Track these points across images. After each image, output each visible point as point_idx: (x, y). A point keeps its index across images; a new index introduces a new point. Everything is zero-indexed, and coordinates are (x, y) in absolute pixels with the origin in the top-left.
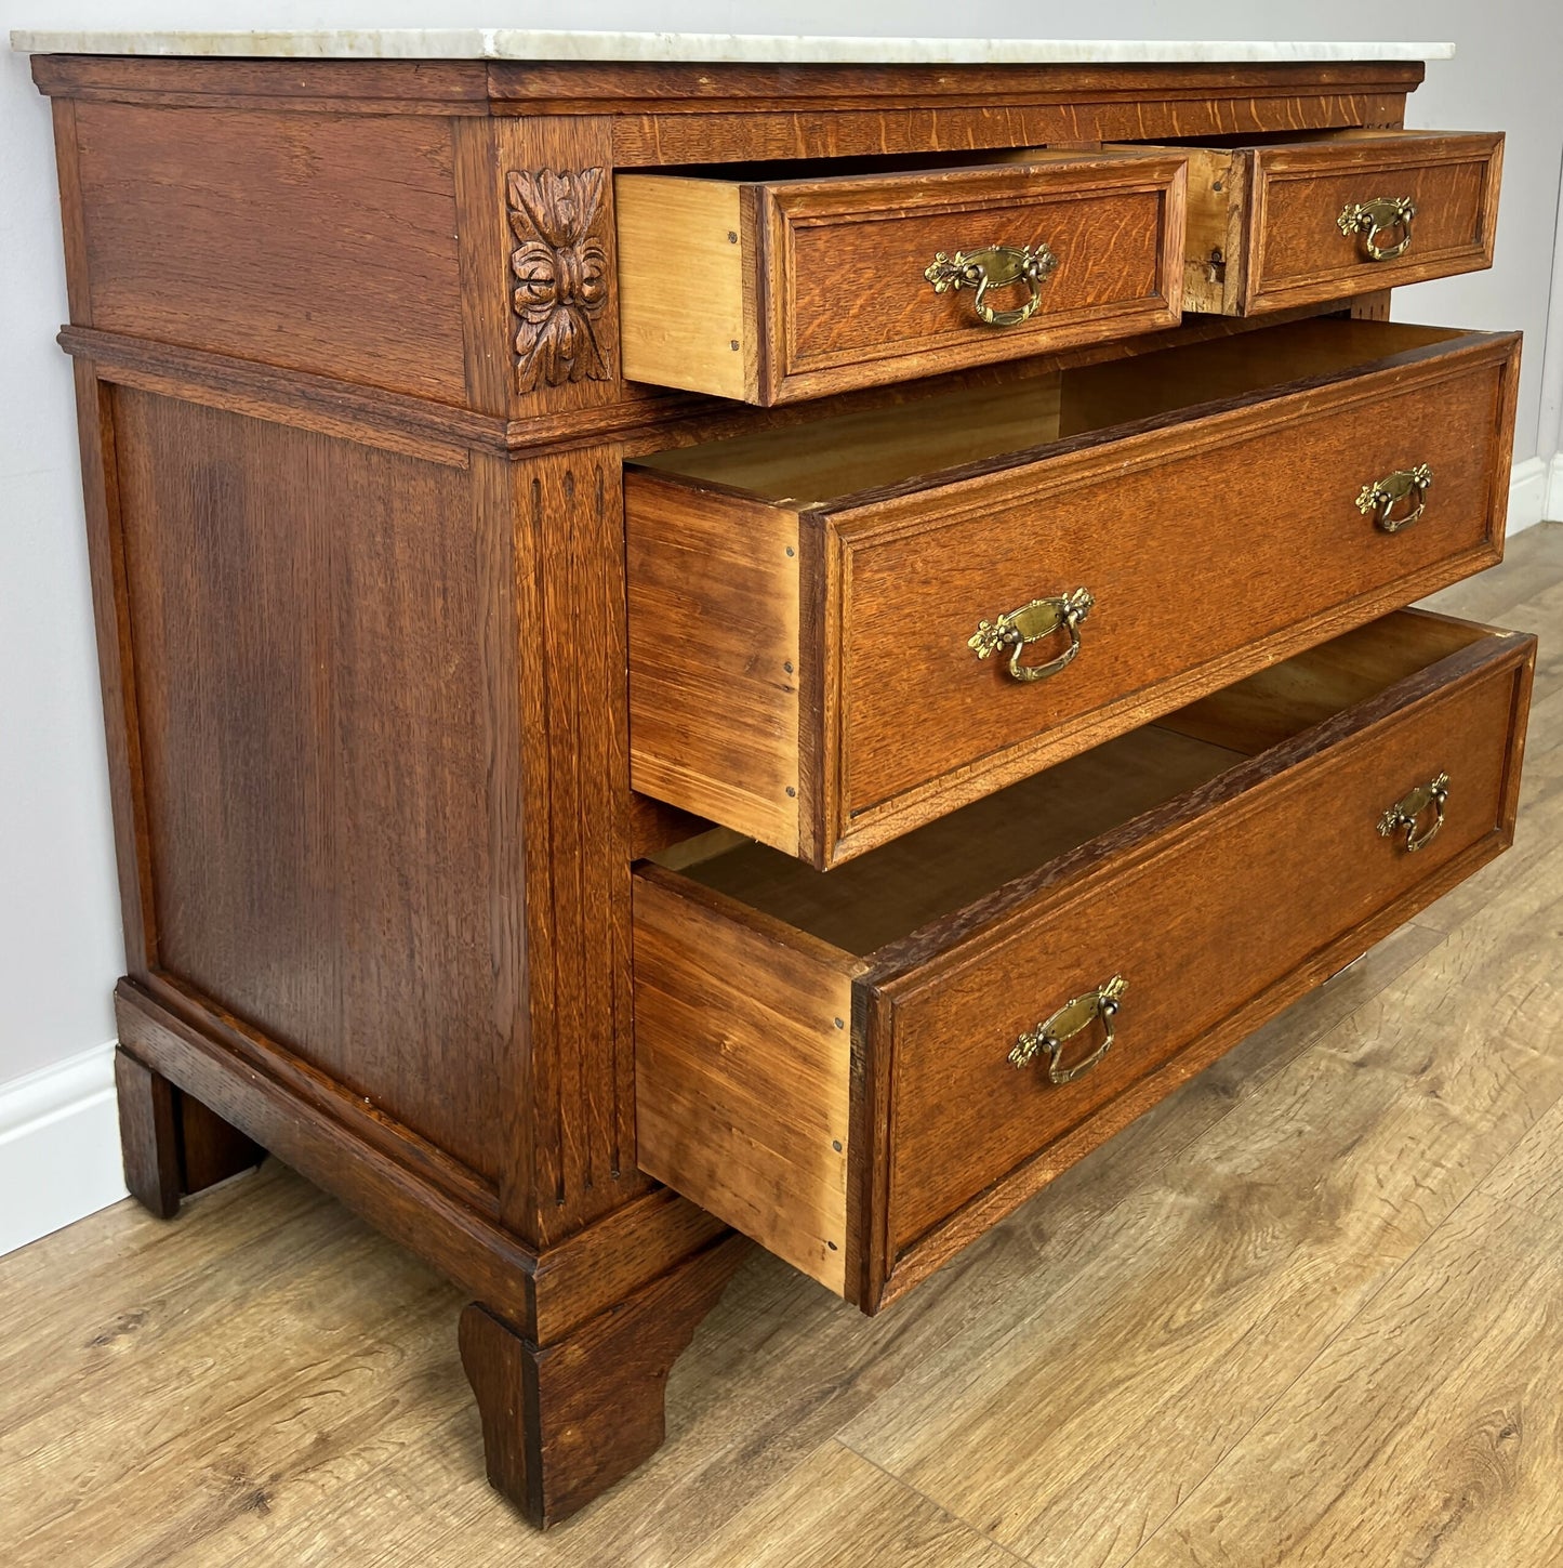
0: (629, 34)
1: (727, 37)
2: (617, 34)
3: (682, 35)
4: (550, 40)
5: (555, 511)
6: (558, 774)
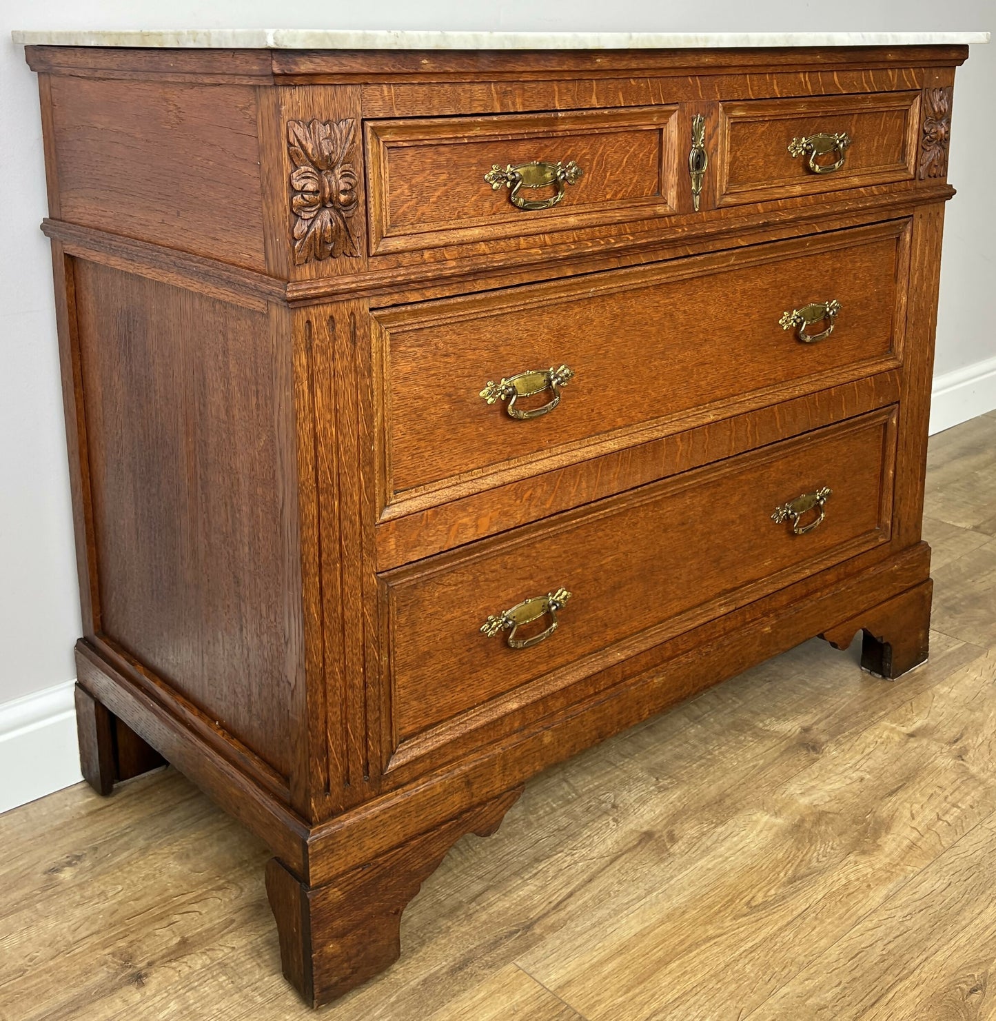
1: (438, 33)
2: (359, 32)
5: (322, 341)
6: (324, 514)
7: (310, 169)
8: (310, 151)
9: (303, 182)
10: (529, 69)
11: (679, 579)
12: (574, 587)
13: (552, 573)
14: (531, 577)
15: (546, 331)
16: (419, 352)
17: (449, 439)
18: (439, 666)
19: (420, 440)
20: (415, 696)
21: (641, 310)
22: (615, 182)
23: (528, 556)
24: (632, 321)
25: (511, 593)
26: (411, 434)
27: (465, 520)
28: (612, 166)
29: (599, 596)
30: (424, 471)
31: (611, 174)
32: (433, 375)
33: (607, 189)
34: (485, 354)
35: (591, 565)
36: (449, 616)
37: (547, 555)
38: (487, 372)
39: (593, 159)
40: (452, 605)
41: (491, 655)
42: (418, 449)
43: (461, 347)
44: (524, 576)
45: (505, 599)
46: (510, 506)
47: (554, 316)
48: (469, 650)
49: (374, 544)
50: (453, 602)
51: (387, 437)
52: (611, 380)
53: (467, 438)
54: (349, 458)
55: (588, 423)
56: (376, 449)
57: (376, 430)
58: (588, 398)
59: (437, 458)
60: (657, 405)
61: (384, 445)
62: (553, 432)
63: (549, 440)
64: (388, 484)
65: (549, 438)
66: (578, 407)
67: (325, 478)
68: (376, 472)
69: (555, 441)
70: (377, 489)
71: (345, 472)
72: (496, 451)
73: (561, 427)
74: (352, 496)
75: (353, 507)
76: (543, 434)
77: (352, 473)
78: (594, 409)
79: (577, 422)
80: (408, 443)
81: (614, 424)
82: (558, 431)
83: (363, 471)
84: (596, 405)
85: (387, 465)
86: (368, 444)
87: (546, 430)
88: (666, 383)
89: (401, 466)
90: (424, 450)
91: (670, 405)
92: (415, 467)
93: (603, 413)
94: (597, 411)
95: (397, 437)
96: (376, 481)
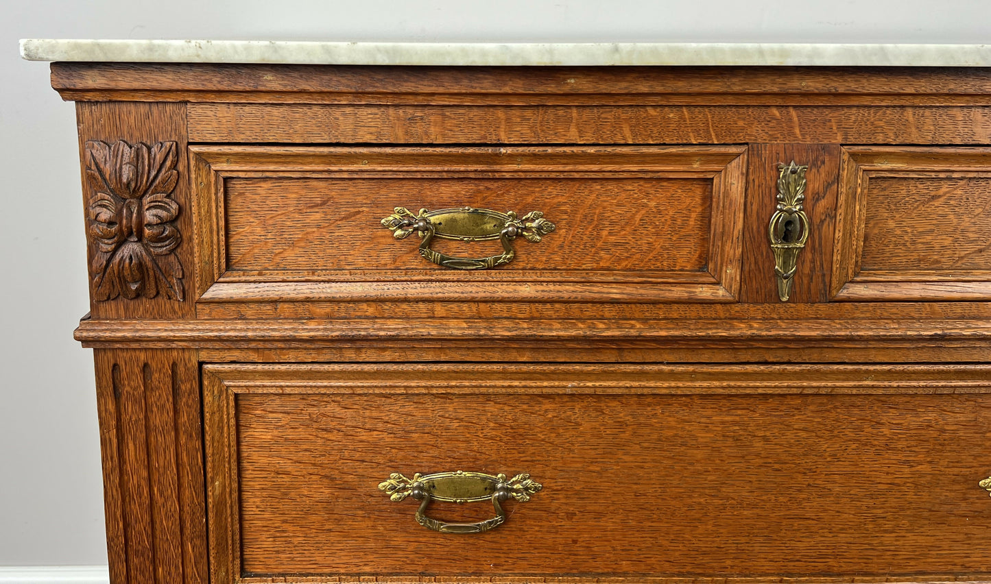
0: (156, 42)
1: (267, 43)
2: (144, 42)
3: (214, 42)
4: (77, 47)
5: (135, 389)
6: (140, 578)
7: (107, 197)
8: (107, 177)
9: (98, 210)
10: (441, 90)
15: (492, 425)
16: (285, 419)
17: (330, 530)
19: (285, 521)
21: (673, 424)
22: (616, 245)
24: (655, 436)
26: (273, 513)
28: (612, 223)
30: (292, 559)
31: (610, 234)
32: (306, 450)
33: (602, 253)
34: (388, 439)
38: (391, 461)
39: (575, 212)
42: (283, 531)
43: (350, 424)
47: (506, 408)
51: (229, 511)
52: (611, 508)
53: (358, 535)
54: (172, 525)
55: (566, 557)
56: (211, 522)
57: (210, 500)
58: (567, 524)
59: (311, 548)
60: (701, 558)
61: (226, 519)
62: (502, 555)
63: (494, 565)
64: (230, 565)
65: (494, 561)
66: (547, 532)
67: (141, 540)
68: (211, 548)
69: (505, 567)
70: (212, 567)
71: (167, 539)
72: (405, 560)
73: (516, 551)
74: (177, 567)
75: (178, 579)
76: (484, 554)
77: (176, 542)
78: (577, 541)
79: (545, 550)
80: (269, 522)
81: (615, 566)
82: (511, 556)
83: (191, 543)
84: (581, 536)
85: (230, 542)
86: (198, 514)
87: (490, 551)
88: (722, 531)
89: (258, 546)
90: (291, 534)
91: (729, 563)
92: (278, 552)
93: (595, 549)
94: (584, 544)
95: (252, 513)
96: (211, 558)
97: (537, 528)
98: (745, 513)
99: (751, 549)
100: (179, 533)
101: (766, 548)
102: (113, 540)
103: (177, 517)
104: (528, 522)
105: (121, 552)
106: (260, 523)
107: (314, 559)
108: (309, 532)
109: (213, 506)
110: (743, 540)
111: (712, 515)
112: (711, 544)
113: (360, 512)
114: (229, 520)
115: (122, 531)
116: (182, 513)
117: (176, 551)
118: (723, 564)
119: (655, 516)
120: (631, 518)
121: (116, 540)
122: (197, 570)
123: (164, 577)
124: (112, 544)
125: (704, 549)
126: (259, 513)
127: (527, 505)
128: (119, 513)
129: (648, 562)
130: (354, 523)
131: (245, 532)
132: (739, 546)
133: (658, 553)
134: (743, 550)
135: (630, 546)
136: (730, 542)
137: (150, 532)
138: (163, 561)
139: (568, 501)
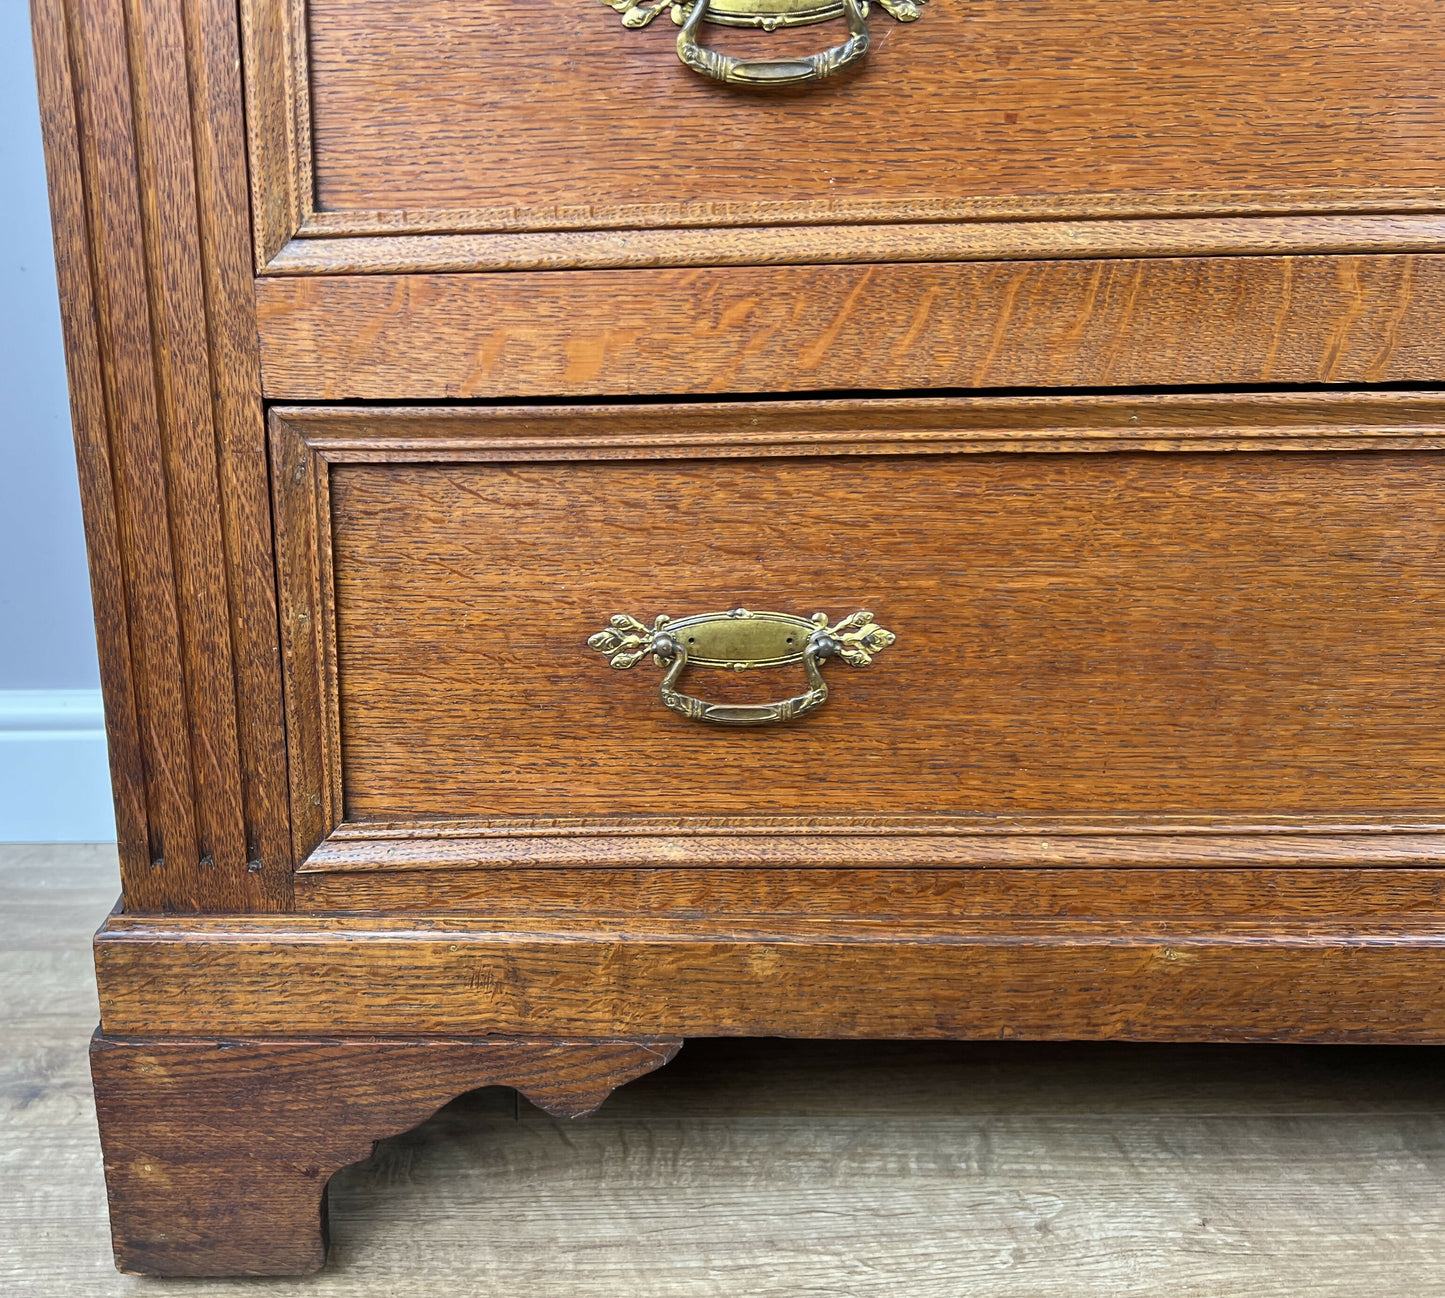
6: (111, 207)
11: (1311, 713)
12: (908, 623)
13: (832, 564)
14: (756, 553)
17: (494, 105)
18: (467, 690)
19: (401, 86)
20: (400, 733)
23: (750, 496)
25: (689, 577)
26: (377, 64)
27: (525, 333)
29: (993, 672)
35: (971, 578)
36: (492, 578)
37: (815, 511)
40: (503, 554)
41: (620, 712)
42: (399, 110)
44: (735, 544)
45: (667, 586)
46: (675, 329)
48: (553, 679)
49: (252, 322)
50: (506, 547)
51: (287, 49)
52: (1095, 33)
53: (554, 115)
54: (172, 79)
55: (991, 156)
56: (250, 72)
57: (247, 18)
58: (996, 73)
59: (457, 150)
60: (1281, 152)
61: (281, 70)
62: (854, 157)
63: (838, 180)
64: (292, 179)
65: (836, 172)
66: (954, 96)
67: (108, 118)
68: (252, 135)
69: (859, 186)
70: (255, 180)
71: (163, 114)
72: (650, 172)
73: (883, 147)
74: (184, 181)
75: (189, 211)
76: (818, 156)
77: (181, 120)
78: (1016, 115)
79: (945, 142)
80: (369, 89)
81: (1092, 178)
82: (873, 157)
83: (212, 121)
84: (1026, 104)
85: (290, 125)
86: (224, 51)
87: (829, 145)
88: (1330, 84)
89: (347, 147)
90: (414, 118)
91: (1339, 162)
92: (387, 161)
93: (1055, 136)
94: (1029, 124)
95: (333, 66)
96: (254, 160)
97: (931, 89)
98: (1384, 39)
99: (1388, 128)
100: (186, 99)
101: (1422, 126)
102: (52, 118)
103: (182, 60)
104: (913, 73)
105: (70, 146)
106: (350, 92)
107: (461, 175)
108: (451, 110)
109: (255, 33)
110: (1374, 106)
111: (1311, 44)
112: (1304, 119)
113: (558, 61)
114: (288, 73)
115: (71, 95)
116: (190, 53)
117: (182, 142)
118: (1326, 166)
119: (1189, 51)
120: (1136, 56)
121: (58, 116)
122: (226, 186)
123: (160, 205)
124: (52, 127)
125: (1288, 130)
126: (348, 66)
127: (912, 30)
128: (61, 51)
129: (1166, 165)
130: (545, 86)
131: (320, 115)
132: (1365, 120)
133: (1188, 142)
134: (1372, 131)
135: (1130, 125)
136: (1347, 110)
137: (127, 98)
138: (155, 171)
139: (1003, 18)
